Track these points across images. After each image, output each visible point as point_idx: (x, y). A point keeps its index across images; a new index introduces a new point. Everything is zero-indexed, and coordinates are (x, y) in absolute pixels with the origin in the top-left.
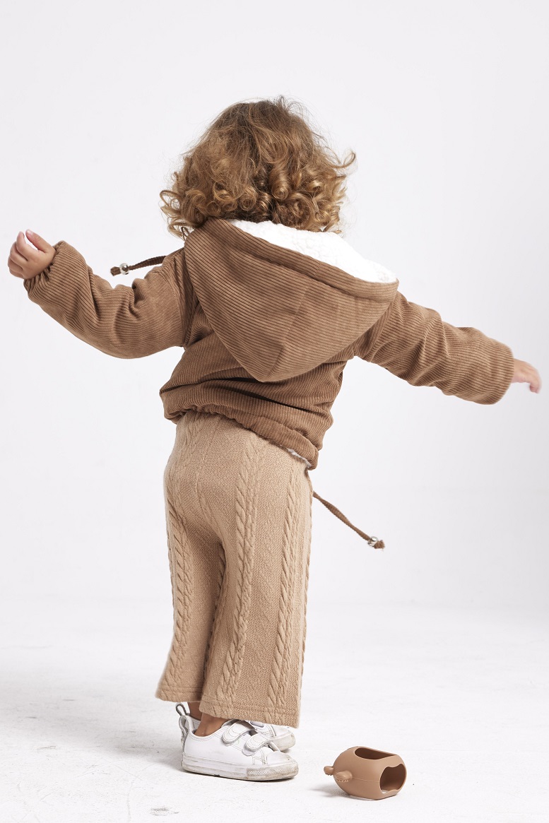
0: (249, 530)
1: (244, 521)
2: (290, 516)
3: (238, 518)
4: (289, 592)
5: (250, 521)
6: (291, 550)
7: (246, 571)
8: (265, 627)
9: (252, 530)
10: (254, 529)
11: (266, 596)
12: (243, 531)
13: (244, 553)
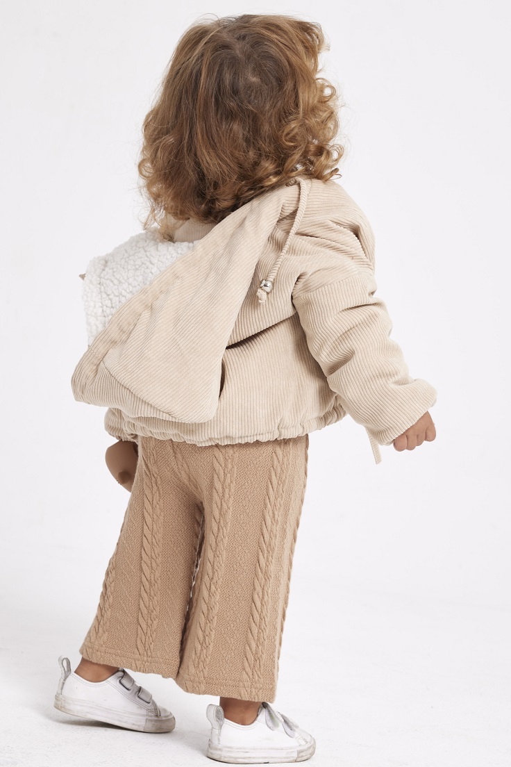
0: (227, 490)
1: (222, 480)
2: (274, 477)
3: (215, 476)
4: (268, 558)
5: (228, 480)
6: (274, 513)
7: (221, 534)
8: (239, 595)
9: (230, 490)
10: (233, 490)
11: (241, 562)
12: (220, 491)
13: (220, 514)
